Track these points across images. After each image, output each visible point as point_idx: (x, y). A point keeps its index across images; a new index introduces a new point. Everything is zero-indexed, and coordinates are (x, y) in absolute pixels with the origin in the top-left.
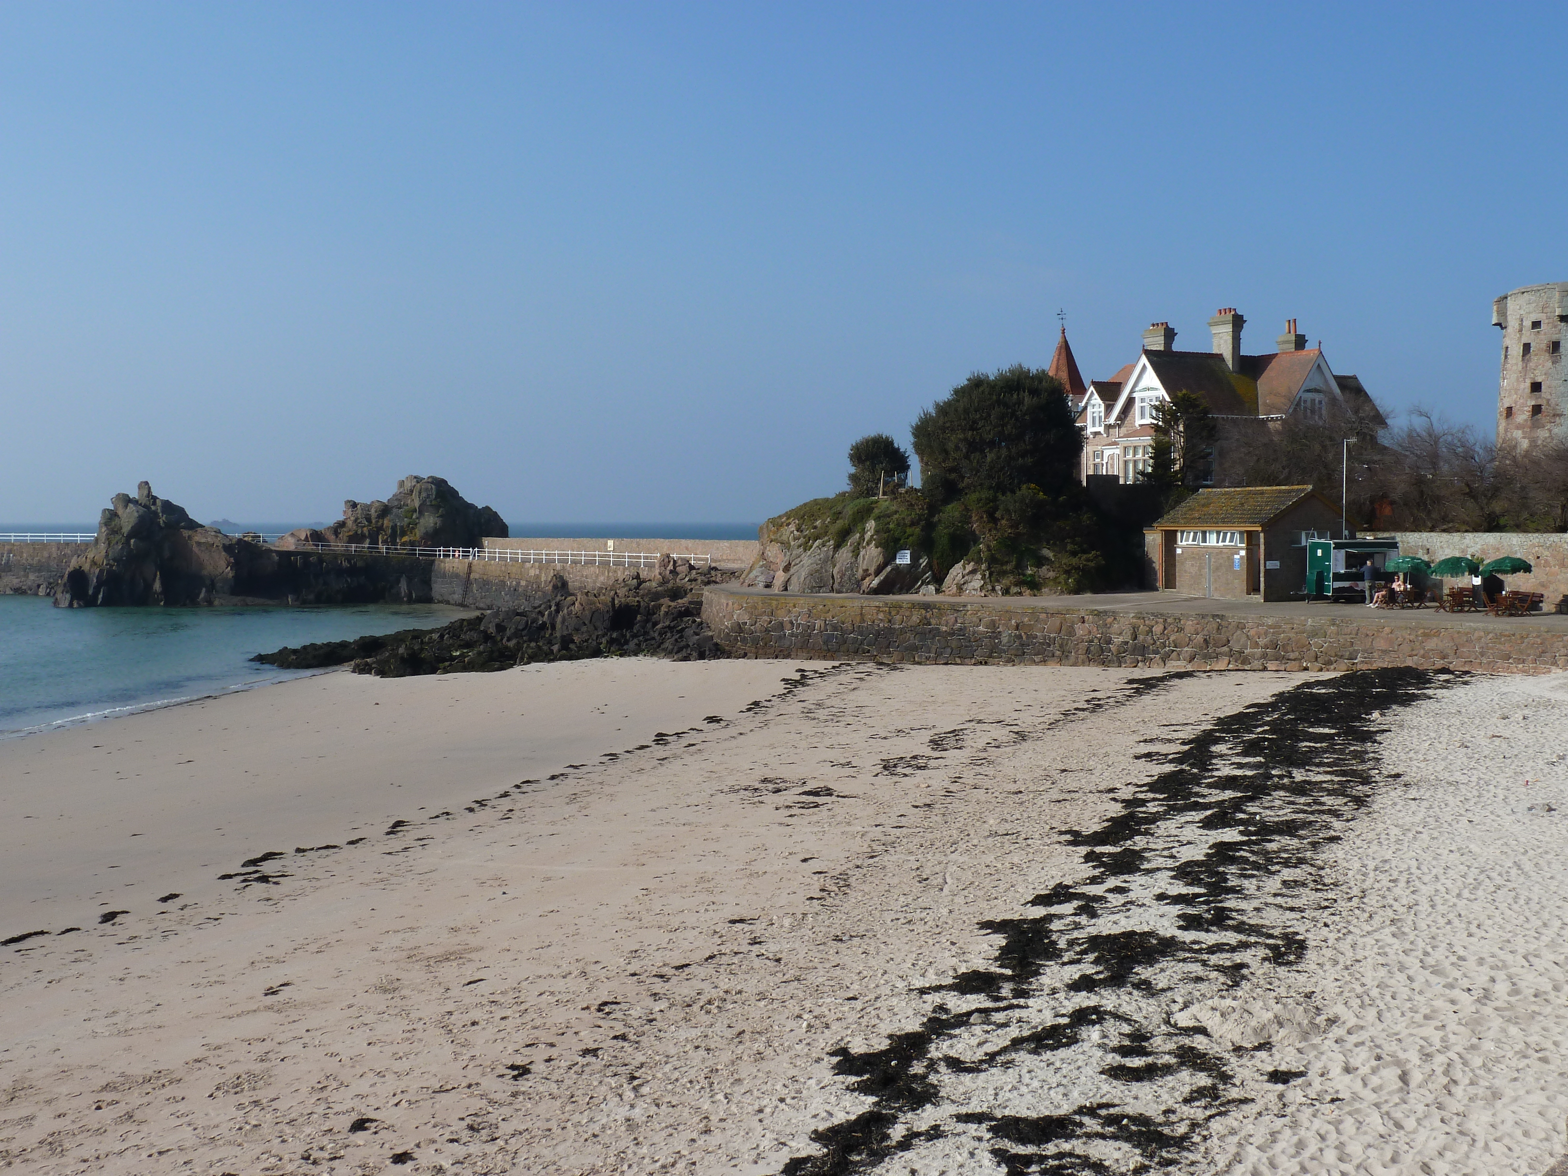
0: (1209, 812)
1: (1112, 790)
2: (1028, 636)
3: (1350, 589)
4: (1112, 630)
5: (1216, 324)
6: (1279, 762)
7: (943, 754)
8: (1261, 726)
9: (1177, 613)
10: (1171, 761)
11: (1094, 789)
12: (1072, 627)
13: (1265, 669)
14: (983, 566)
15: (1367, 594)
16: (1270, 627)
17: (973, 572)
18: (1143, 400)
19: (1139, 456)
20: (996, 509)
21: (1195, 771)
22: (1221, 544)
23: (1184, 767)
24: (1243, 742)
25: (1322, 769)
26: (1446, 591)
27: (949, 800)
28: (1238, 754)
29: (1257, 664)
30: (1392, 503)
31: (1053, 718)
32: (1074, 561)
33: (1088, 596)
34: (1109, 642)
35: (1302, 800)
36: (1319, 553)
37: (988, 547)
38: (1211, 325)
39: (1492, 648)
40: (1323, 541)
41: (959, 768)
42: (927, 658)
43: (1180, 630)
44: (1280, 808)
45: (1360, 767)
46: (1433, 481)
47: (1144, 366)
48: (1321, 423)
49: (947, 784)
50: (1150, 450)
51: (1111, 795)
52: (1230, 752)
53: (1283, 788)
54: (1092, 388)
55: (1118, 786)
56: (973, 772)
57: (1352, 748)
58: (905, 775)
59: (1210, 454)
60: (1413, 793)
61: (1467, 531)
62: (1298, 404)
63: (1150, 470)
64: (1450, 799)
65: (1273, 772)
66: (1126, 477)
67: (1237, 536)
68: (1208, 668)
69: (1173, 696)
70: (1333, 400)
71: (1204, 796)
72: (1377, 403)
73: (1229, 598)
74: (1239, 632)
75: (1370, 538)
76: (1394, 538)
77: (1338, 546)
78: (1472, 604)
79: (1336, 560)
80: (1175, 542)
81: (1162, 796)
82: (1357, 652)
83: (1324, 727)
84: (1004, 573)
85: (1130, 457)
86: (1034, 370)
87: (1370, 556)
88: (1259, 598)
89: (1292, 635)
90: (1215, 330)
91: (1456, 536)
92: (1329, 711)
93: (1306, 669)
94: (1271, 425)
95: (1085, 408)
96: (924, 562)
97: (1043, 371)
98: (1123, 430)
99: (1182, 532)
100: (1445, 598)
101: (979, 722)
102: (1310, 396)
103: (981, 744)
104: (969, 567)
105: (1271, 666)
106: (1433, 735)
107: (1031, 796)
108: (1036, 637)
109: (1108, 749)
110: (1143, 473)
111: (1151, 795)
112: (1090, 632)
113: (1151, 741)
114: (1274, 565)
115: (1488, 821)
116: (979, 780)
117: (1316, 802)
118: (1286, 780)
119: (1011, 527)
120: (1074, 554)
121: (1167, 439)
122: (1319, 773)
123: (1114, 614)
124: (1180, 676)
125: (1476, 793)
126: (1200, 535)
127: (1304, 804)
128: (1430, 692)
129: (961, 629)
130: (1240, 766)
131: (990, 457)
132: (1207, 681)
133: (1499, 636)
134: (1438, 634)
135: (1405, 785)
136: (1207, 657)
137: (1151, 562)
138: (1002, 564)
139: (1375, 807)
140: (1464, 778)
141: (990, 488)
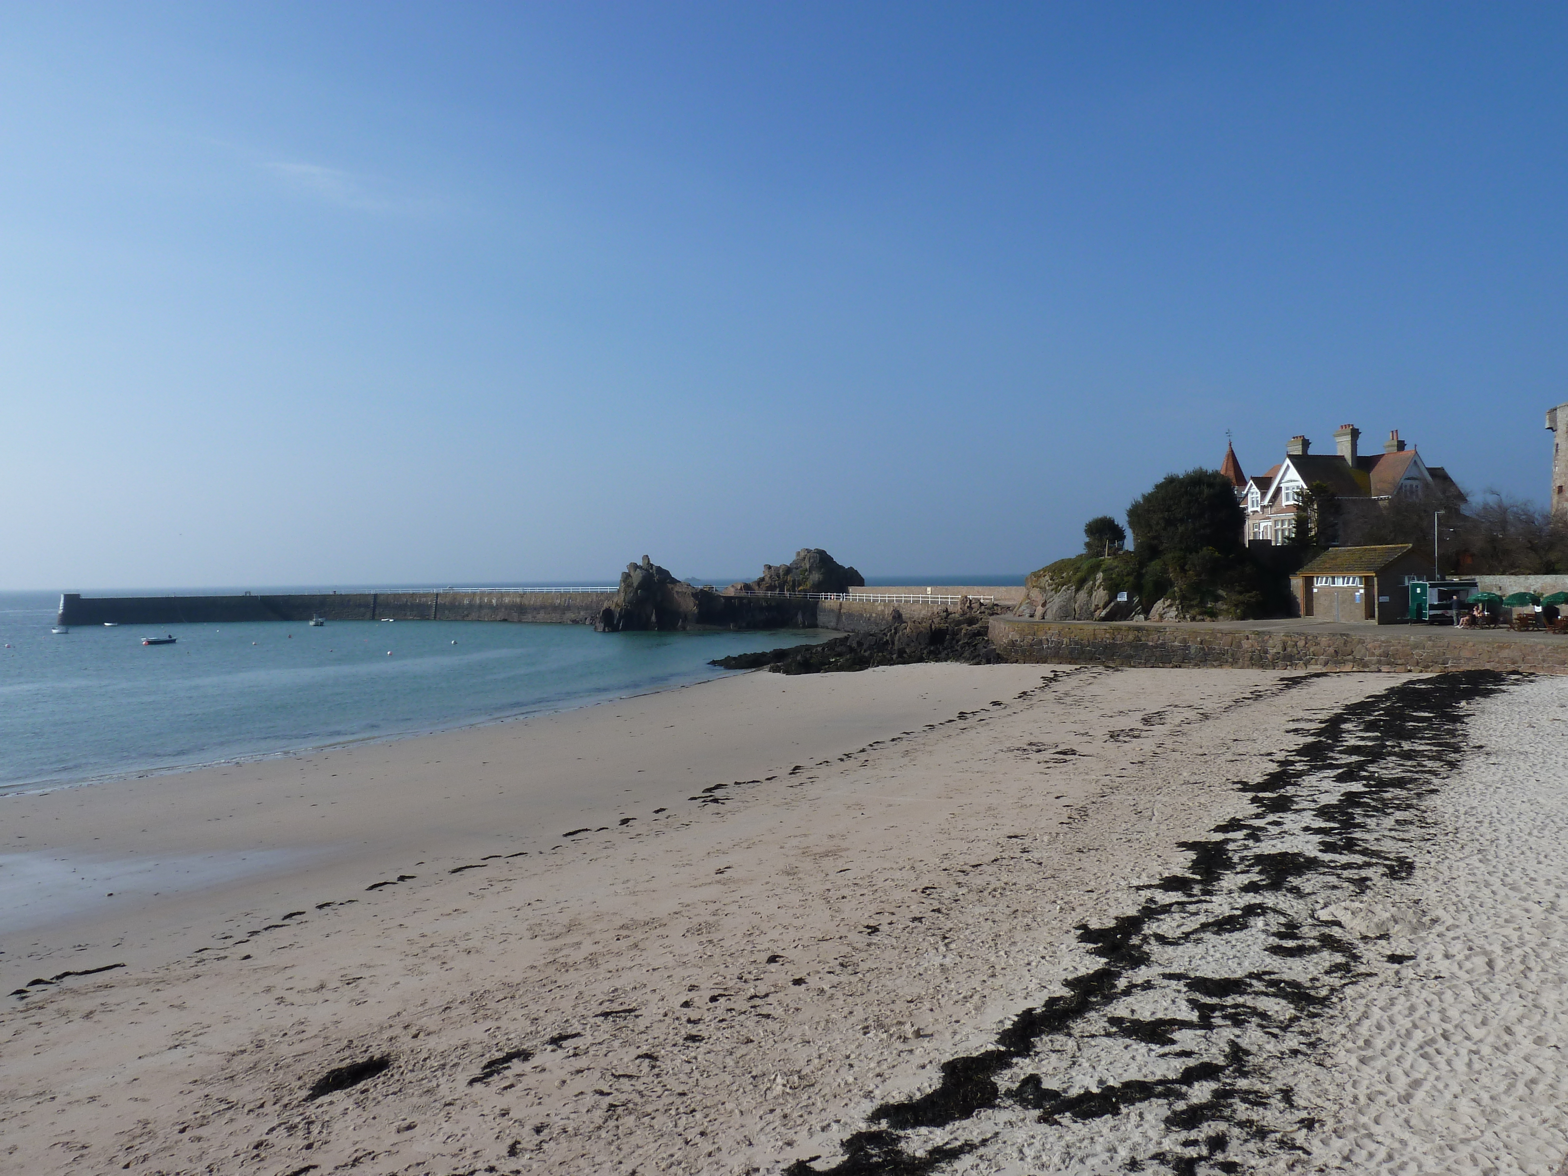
0: (1340, 771)
1: (1270, 754)
2: (1209, 649)
3: (1442, 615)
4: (1268, 644)
5: (1339, 435)
6: (1391, 736)
7: (1151, 728)
8: (1377, 711)
9: (1315, 632)
10: (1312, 735)
11: (1257, 753)
12: (1240, 642)
13: (1380, 671)
14: (1177, 602)
15: (1455, 618)
16: (1383, 642)
17: (1170, 606)
18: (1287, 489)
19: (1286, 526)
20: (1185, 564)
21: (1330, 741)
22: (1346, 585)
23: (1321, 739)
24: (1364, 722)
25: (1423, 742)
26: (1515, 616)
27: (1155, 759)
28: (1361, 731)
29: (1373, 668)
30: (1473, 555)
31: (1227, 704)
32: (1241, 598)
33: (1251, 621)
34: (1266, 652)
35: (1409, 763)
36: (1418, 591)
37: (1181, 590)
38: (1335, 436)
39: (1551, 656)
40: (1421, 582)
41: (1162, 738)
42: (1140, 663)
43: (1317, 644)
44: (1393, 769)
45: (1452, 741)
46: (1503, 539)
47: (1288, 466)
48: (1417, 501)
49: (1154, 748)
50: (1293, 522)
51: (1270, 758)
52: (1355, 729)
53: (1395, 754)
54: (1251, 482)
55: (1274, 751)
56: (1172, 740)
57: (1446, 727)
58: (1125, 742)
59: (1336, 524)
60: (1493, 759)
61: (1530, 574)
62: (1401, 488)
63: (1293, 536)
64: (1521, 764)
65: (1387, 743)
66: (1276, 541)
67: (1357, 579)
68: (1338, 670)
69: (1313, 689)
70: (1426, 485)
71: (1337, 759)
72: (1460, 486)
73: (1352, 622)
74: (1360, 646)
75: (1456, 580)
76: (1474, 579)
77: (1432, 586)
78: (1534, 625)
79: (1431, 595)
80: (1312, 584)
81: (1306, 759)
82: (1449, 659)
83: (1424, 712)
84: (1191, 607)
85: (1279, 527)
86: (1210, 471)
87: (1456, 592)
88: (1374, 622)
89: (1399, 647)
90: (1338, 439)
91: (1522, 578)
92: (1428, 701)
93: (1410, 671)
94: (1380, 503)
95: (1247, 495)
96: (1136, 600)
97: (1217, 471)
98: (1274, 509)
99: (1318, 578)
100: (1514, 621)
101: (1176, 706)
102: (1409, 482)
103: (1177, 721)
104: (1168, 603)
105: (1384, 669)
106: (1507, 718)
107: (1213, 757)
108: (1214, 649)
109: (1266, 726)
110: (1288, 538)
111: (1298, 758)
112: (1252, 646)
113: (1298, 720)
114: (1385, 599)
115: (1551, 780)
116: (1177, 746)
117: (1419, 765)
118: (1396, 749)
119: (1196, 576)
120: (1240, 593)
121: (1305, 514)
122: (1421, 744)
123: (1270, 633)
124: (1318, 675)
125: (1541, 760)
126: (1330, 579)
127: (1411, 766)
128: (1504, 688)
129: (1162, 644)
130: (1363, 739)
131: (1181, 529)
132: (1338, 679)
133: (1555, 649)
134: (1509, 647)
135: (1487, 754)
136: (1337, 663)
137: (1295, 598)
138: (1190, 601)
139: (1464, 769)
140: (1532, 750)
141: (1181, 549)
